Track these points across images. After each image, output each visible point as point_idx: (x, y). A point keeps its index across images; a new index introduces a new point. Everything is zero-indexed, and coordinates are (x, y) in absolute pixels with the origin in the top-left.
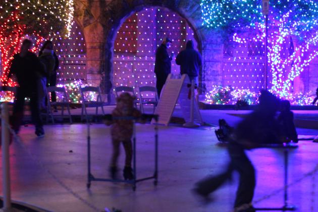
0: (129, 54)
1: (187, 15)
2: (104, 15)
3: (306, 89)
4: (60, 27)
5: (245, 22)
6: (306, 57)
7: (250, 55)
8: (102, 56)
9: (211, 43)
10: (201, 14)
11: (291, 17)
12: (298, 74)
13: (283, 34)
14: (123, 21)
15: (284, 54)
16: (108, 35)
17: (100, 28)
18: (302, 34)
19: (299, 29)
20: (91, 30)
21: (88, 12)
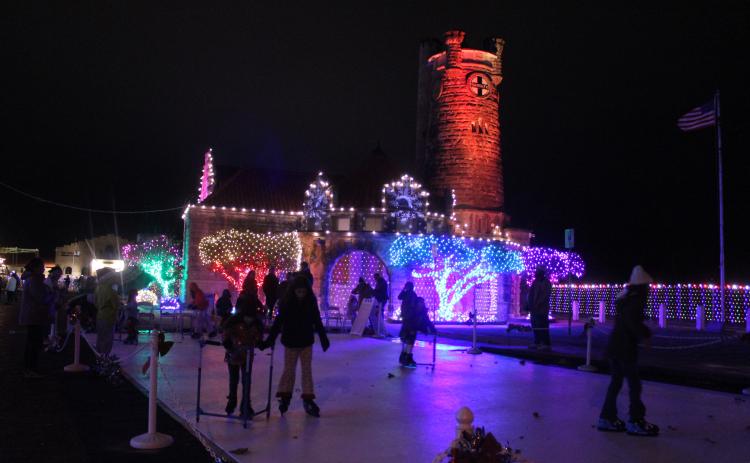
0: (341, 284)
1: (382, 257)
2: (325, 256)
3: (464, 310)
4: (292, 263)
5: (421, 262)
6: (464, 287)
7: (426, 285)
8: (322, 284)
9: (398, 277)
10: (390, 257)
11: (453, 260)
12: (458, 299)
13: (448, 271)
14: (337, 260)
15: (449, 286)
16: (327, 269)
17: (321, 265)
18: (461, 271)
19: (458, 268)
20: (315, 266)
21: (313, 254)
